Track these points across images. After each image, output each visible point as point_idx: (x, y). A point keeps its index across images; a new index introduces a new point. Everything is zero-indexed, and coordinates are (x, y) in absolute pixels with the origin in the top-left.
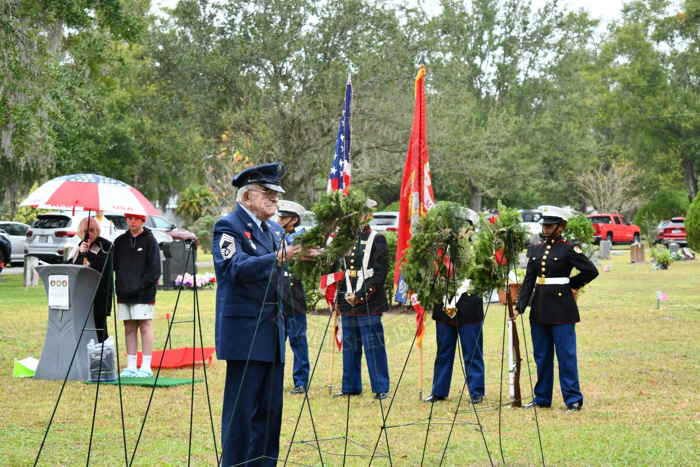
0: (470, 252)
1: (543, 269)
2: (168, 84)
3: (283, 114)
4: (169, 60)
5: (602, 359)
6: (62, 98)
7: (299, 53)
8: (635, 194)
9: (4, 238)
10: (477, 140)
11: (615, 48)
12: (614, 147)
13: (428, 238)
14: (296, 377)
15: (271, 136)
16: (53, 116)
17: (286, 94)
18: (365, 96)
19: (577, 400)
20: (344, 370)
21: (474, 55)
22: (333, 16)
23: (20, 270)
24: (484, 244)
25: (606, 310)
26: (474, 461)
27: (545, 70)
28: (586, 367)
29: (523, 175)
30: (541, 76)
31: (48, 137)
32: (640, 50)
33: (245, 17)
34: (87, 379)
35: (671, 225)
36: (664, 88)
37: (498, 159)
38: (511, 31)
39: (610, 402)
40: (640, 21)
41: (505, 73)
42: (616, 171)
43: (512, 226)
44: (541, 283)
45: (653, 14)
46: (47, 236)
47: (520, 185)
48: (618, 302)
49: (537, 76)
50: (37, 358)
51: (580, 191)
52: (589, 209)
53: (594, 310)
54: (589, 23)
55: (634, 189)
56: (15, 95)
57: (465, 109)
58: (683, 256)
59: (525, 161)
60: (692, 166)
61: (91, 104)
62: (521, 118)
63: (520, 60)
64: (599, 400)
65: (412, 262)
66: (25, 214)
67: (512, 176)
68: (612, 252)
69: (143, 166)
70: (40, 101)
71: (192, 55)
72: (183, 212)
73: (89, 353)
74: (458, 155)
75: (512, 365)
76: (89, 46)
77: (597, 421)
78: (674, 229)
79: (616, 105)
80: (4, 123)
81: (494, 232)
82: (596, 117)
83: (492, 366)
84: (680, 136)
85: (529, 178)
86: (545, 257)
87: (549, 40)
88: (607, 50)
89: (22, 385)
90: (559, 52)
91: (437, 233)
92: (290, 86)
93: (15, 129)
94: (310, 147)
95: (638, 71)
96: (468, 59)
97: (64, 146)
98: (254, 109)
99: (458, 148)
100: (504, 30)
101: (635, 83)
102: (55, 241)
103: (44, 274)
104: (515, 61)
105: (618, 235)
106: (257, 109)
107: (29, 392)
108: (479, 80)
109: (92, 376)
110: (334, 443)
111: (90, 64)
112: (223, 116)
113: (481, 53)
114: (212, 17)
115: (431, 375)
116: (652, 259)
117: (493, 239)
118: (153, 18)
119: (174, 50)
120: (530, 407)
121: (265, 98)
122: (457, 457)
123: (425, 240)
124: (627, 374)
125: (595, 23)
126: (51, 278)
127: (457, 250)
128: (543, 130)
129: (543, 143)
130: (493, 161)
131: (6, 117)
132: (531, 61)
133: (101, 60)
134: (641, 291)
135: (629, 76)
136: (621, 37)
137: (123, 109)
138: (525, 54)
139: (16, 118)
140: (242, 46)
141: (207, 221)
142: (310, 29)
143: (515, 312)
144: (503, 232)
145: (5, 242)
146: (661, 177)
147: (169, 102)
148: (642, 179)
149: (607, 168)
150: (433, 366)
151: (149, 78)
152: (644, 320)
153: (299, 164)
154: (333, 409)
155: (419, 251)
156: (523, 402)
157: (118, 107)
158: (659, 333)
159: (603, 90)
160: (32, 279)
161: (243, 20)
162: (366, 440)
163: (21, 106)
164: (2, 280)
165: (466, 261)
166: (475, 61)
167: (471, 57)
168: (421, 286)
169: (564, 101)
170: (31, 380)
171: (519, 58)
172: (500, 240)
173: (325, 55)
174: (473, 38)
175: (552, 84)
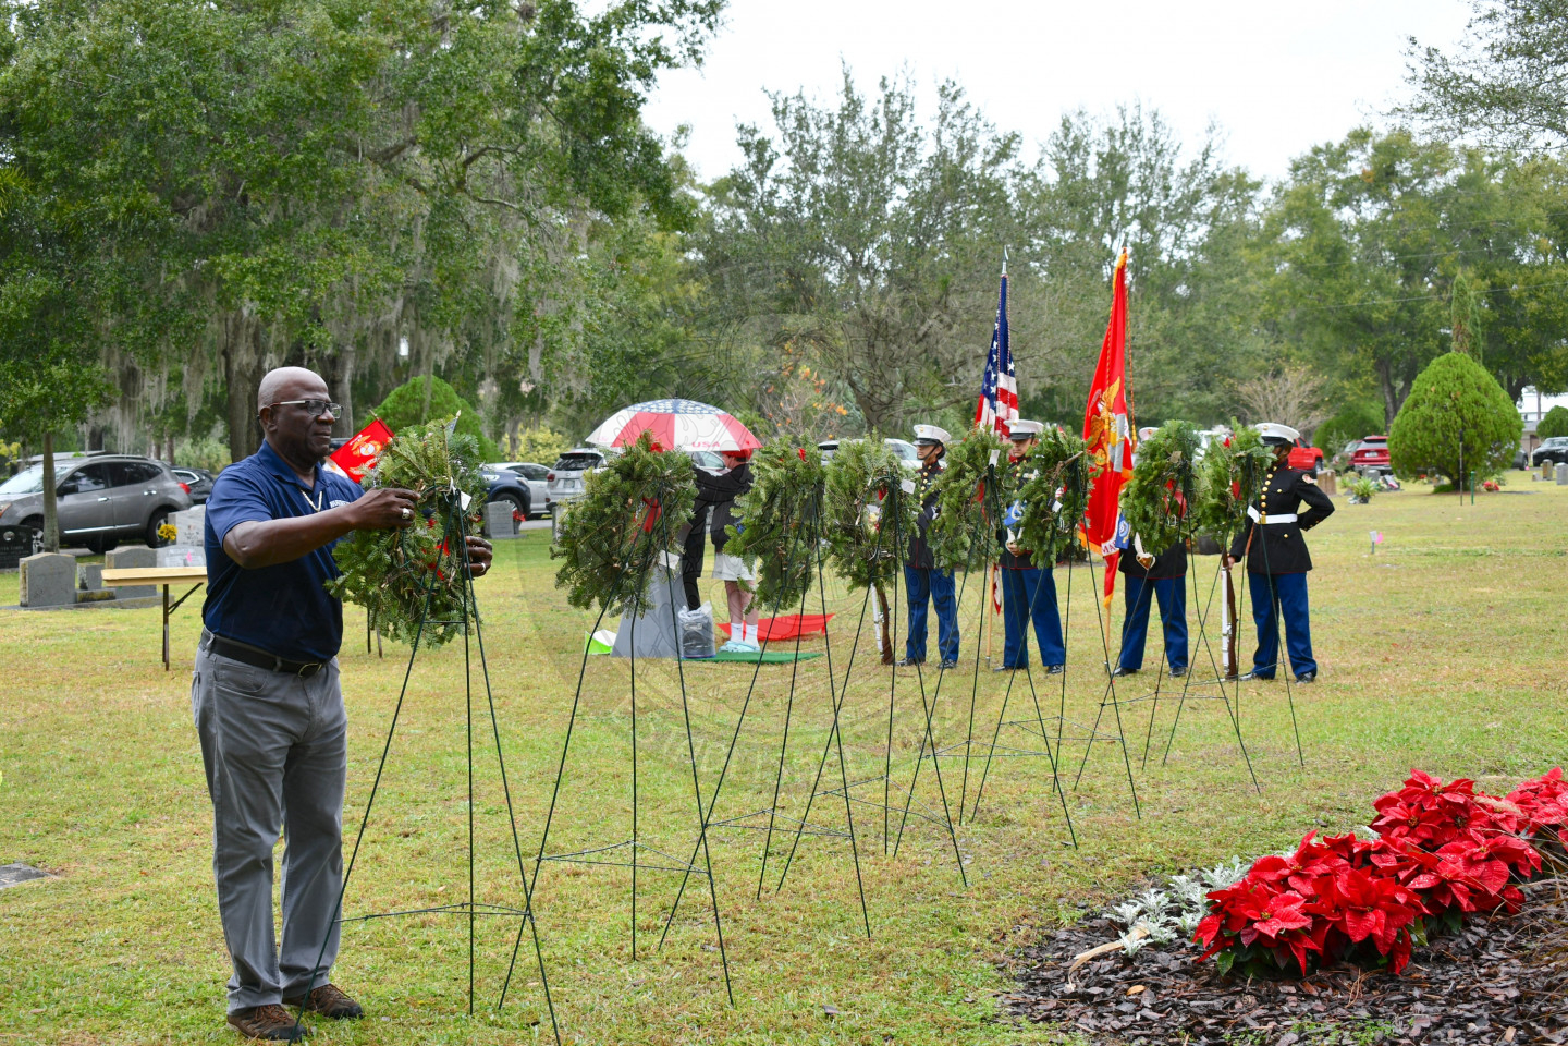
0: (1204, 482)
1: (1264, 504)
3: (865, 316)
4: (717, 251)
7: (884, 237)
8: (1315, 407)
9: (520, 483)
11: (1283, 218)
12: (1284, 347)
13: (1156, 467)
14: (943, 648)
16: (589, 328)
17: (868, 289)
19: (1310, 669)
20: (1007, 638)
21: (1102, 233)
22: (927, 188)
23: (540, 524)
24: (1218, 473)
27: (1195, 249)
29: (1169, 386)
30: (1190, 258)
31: (582, 355)
32: (1316, 220)
33: (815, 190)
35: (1364, 446)
36: (1350, 268)
38: (1149, 199)
39: (1350, 670)
40: (1314, 181)
41: (1144, 253)
42: (1289, 378)
44: (1260, 522)
45: (1331, 173)
46: (573, 480)
49: (1186, 257)
50: (610, 630)
51: (1243, 405)
54: (1248, 187)
55: (1313, 401)
56: (542, 303)
58: (1385, 486)
59: (1172, 368)
60: (1387, 369)
61: (624, 311)
62: (1167, 313)
63: (1162, 237)
64: (1337, 669)
65: (1138, 497)
73: (680, 623)
75: (1225, 627)
77: (1340, 695)
78: (1368, 451)
79: (1287, 292)
81: (1230, 457)
82: (1262, 308)
84: (1372, 330)
86: (1265, 489)
87: (1199, 210)
88: (1273, 221)
89: (600, 664)
90: (1213, 224)
91: (1165, 461)
92: (872, 279)
93: (544, 346)
95: (1315, 248)
96: (1094, 237)
100: (1139, 199)
101: (1310, 263)
104: (1156, 237)
109: (686, 652)
112: (790, 321)
113: (1111, 229)
114: (772, 193)
116: (1346, 490)
117: (1228, 466)
120: (1248, 679)
123: (1152, 470)
124: (1360, 637)
125: (1257, 186)
127: (1191, 482)
128: (1198, 329)
129: (1195, 344)
131: (533, 331)
132: (1177, 238)
134: (1343, 532)
135: (1302, 254)
136: (1290, 204)
138: (1169, 229)
139: (545, 331)
140: (812, 229)
142: (897, 204)
143: (1230, 560)
144: (1241, 457)
145: (523, 488)
146: (1346, 384)
147: (719, 306)
148: (1324, 387)
149: (1277, 373)
151: (692, 276)
152: (1359, 568)
155: (1145, 483)
158: (1384, 584)
159: (1269, 273)
161: (812, 197)
163: (552, 316)
164: (524, 537)
165: (1201, 495)
166: (1104, 240)
167: (1098, 234)
168: (1149, 526)
169: (1221, 289)
170: (609, 658)
171: (1160, 234)
172: (1237, 468)
173: (918, 238)
174: (1100, 210)
175: (1206, 267)
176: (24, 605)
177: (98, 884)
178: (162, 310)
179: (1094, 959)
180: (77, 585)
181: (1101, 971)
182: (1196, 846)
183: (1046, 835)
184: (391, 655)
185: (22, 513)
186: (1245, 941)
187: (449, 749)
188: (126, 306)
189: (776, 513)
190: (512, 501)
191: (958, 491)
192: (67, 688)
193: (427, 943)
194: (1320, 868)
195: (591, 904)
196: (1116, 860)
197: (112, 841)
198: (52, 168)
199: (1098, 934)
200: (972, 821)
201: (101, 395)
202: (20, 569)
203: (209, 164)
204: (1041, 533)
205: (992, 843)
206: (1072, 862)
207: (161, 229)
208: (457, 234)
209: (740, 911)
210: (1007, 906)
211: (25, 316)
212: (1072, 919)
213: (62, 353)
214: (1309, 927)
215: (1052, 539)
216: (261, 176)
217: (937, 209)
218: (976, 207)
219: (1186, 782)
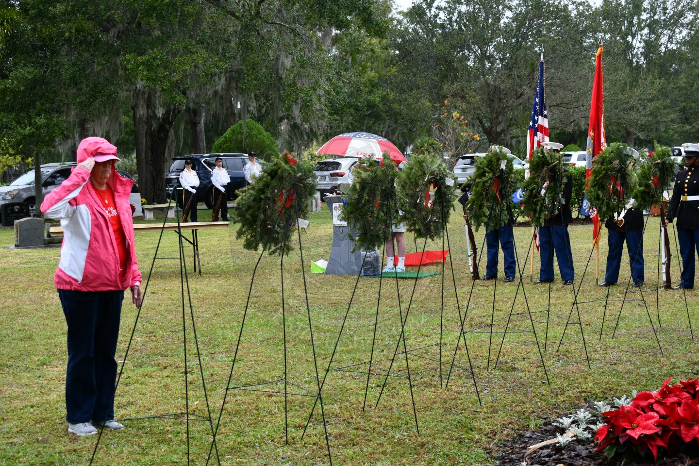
0: (635, 176)
1: (686, 190)
2: (406, 66)
3: (488, 85)
4: (406, 49)
6: (333, 80)
7: (498, 39)
10: (631, 97)
13: (604, 169)
14: (507, 271)
15: (480, 100)
16: (328, 93)
17: (490, 69)
20: (542, 265)
21: (627, 35)
22: (523, 11)
24: (645, 172)
27: (680, 43)
29: (665, 121)
31: (324, 108)
34: (361, 273)
37: (647, 110)
38: (654, 15)
41: (651, 47)
43: (665, 159)
44: (684, 200)
46: (324, 177)
47: (663, 129)
49: (675, 48)
50: (326, 260)
56: (301, 79)
57: (621, 75)
59: (666, 111)
61: (352, 82)
62: (662, 80)
65: (593, 186)
67: (656, 123)
70: (319, 83)
71: (423, 43)
73: (361, 256)
74: (617, 108)
75: (664, 259)
76: (350, 42)
80: (295, 100)
81: (652, 163)
85: (670, 123)
86: (687, 181)
87: (683, 21)
89: (317, 278)
90: (691, 29)
91: (609, 166)
92: (492, 64)
93: (302, 104)
94: (507, 107)
96: (622, 37)
97: (335, 113)
98: (466, 81)
99: (617, 103)
100: (649, 15)
102: (330, 179)
103: (330, 202)
104: (658, 38)
106: (469, 81)
107: (323, 283)
108: (631, 53)
109: (364, 272)
110: (537, 315)
111: (351, 55)
112: (445, 87)
113: (632, 33)
114: (436, 16)
115: (604, 267)
117: (651, 168)
118: (392, 19)
119: (409, 41)
120: (677, 289)
121: (475, 73)
122: (626, 324)
123: (602, 171)
126: (334, 205)
127: (626, 177)
128: (681, 89)
129: (679, 97)
130: (643, 112)
131: (296, 95)
132: (670, 37)
133: (359, 52)
137: (373, 85)
138: (665, 32)
139: (303, 95)
140: (458, 36)
142: (506, 21)
143: (666, 221)
144: (658, 163)
147: (406, 79)
150: (606, 262)
151: (392, 63)
153: (500, 120)
154: (534, 292)
155: (597, 179)
156: (672, 285)
157: (370, 83)
160: (316, 206)
161: (458, 17)
162: (560, 313)
163: (306, 87)
165: (632, 185)
166: (628, 39)
168: (600, 203)
170: (323, 275)
171: (660, 35)
172: (656, 169)
173: (518, 40)
174: (626, 22)
175: (686, 53)
176: (17, 246)
177: (16, 398)
178: (96, 86)
179: (541, 448)
180: (45, 235)
181: (542, 455)
182: (618, 385)
183: (534, 377)
184: (206, 274)
185: (25, 195)
186: (621, 441)
187: (222, 326)
188: (76, 84)
189: (366, 197)
191: (481, 184)
192: (30, 291)
193: (179, 433)
194: (672, 399)
195: (273, 412)
196: (570, 392)
197: (29, 375)
198: (34, 8)
199: (548, 434)
200: (495, 369)
201: (63, 133)
202: (15, 226)
203: (118, 5)
204: (534, 207)
205: (502, 381)
206: (544, 392)
207: (95, 41)
208: (255, 41)
209: (352, 418)
210: (501, 418)
211: (22, 89)
212: (536, 425)
213: (41, 109)
214: (660, 433)
215: (541, 211)
216: (147, 11)
217: (529, 23)
218: (550, 21)
219: (623, 348)
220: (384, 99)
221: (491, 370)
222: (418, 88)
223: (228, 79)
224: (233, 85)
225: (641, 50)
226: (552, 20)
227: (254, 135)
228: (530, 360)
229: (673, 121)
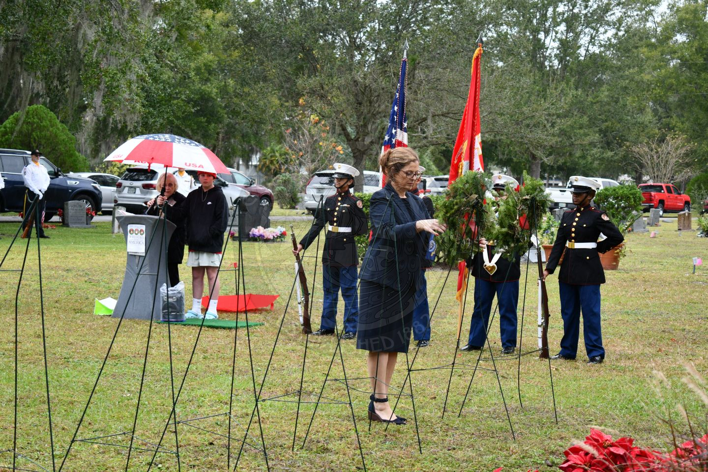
1: (573, 235)
2: (251, 51)
3: (355, 82)
4: (253, 28)
5: (630, 318)
6: (149, 63)
7: (372, 24)
8: (688, 165)
9: (95, 188)
10: (536, 111)
11: (674, 27)
13: (457, 204)
14: (347, 324)
15: (345, 102)
16: (142, 79)
17: (359, 62)
18: (433, 66)
19: (599, 353)
21: (539, 31)
23: (109, 218)
24: (509, 210)
25: (644, 273)
26: (495, 404)
27: (605, 46)
28: (615, 325)
29: (581, 144)
30: (600, 52)
31: (136, 98)
32: (699, 29)
34: (160, 319)
37: (556, 129)
38: (573, 8)
41: (567, 47)
42: (670, 143)
43: (536, 194)
44: (570, 247)
46: (135, 188)
47: (578, 154)
48: (657, 266)
49: (597, 52)
50: (115, 299)
51: (635, 161)
52: (645, 178)
53: (633, 273)
54: (650, 3)
55: (687, 161)
56: (107, 58)
57: (526, 81)
59: (582, 131)
61: (179, 67)
62: (579, 92)
63: (582, 36)
64: (620, 355)
66: (119, 166)
67: (570, 145)
68: (661, 219)
69: (227, 125)
70: (130, 65)
72: (264, 169)
73: (161, 295)
74: (517, 124)
75: (540, 320)
76: (178, 13)
77: (615, 373)
79: (673, 81)
80: (96, 84)
81: (519, 199)
82: (655, 92)
83: (528, 320)
85: (587, 147)
86: (575, 224)
87: (609, 17)
88: (667, 28)
89: (101, 322)
90: (618, 29)
91: (464, 199)
92: (363, 55)
93: (106, 89)
94: (380, 113)
95: (696, 50)
96: (531, 33)
97: (151, 106)
98: (328, 76)
99: (519, 117)
100: (567, 8)
101: (692, 60)
102: (142, 192)
103: (124, 223)
104: (577, 36)
105: (669, 203)
106: (331, 76)
107: (107, 329)
108: (542, 54)
109: (164, 317)
111: (178, 30)
112: (300, 82)
113: (545, 28)
116: (698, 227)
117: (517, 205)
119: (257, 19)
120: (556, 358)
121: (339, 66)
123: (454, 205)
124: (651, 333)
126: (130, 227)
127: (482, 214)
128: (602, 104)
129: (600, 115)
130: (551, 131)
131: (98, 79)
132: (592, 38)
133: (188, 28)
134: (681, 257)
135: (686, 54)
136: (681, 17)
137: (207, 72)
138: (587, 30)
139: (107, 79)
141: (284, 178)
144: (526, 200)
145: (97, 192)
147: (250, 67)
148: (695, 151)
149: (662, 140)
151: (234, 45)
152: (678, 283)
153: (369, 129)
155: (448, 215)
156: (550, 353)
157: (205, 69)
158: (689, 296)
159: (661, 66)
160: (119, 227)
163: (112, 68)
164: (93, 227)
165: (490, 224)
166: (539, 36)
167: (536, 31)
169: (622, 76)
170: (109, 318)
171: (580, 34)
172: (523, 207)
173: (397, 27)
174: (538, 14)
175: (610, 59)
183: (350, 461)
190: (88, 200)
200: (302, 448)
205: (308, 464)
217: (413, 7)
218: (440, 6)
219: (468, 429)
220: (223, 91)
221: (297, 450)
222: (265, 79)
223: (10, 50)
224: (17, 58)
225: (556, 52)
226: (443, 5)
227: (44, 126)
228: (349, 440)
229: (592, 144)
